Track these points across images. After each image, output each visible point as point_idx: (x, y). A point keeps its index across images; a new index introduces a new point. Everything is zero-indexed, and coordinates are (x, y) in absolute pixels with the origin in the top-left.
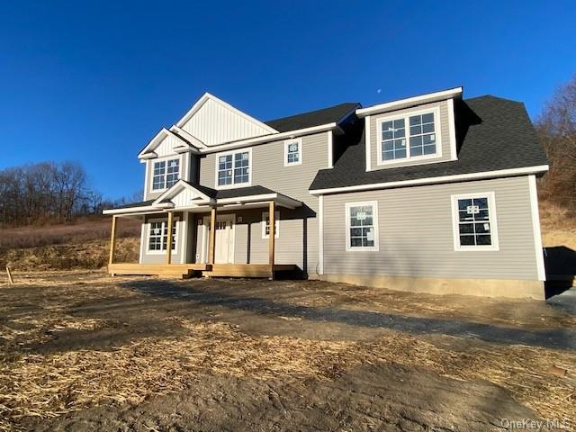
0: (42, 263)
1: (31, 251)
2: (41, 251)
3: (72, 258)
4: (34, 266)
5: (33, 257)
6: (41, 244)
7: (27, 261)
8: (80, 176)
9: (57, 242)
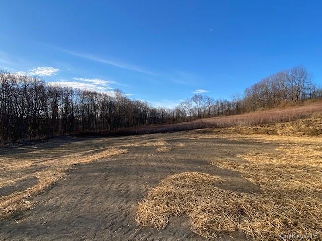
0: (298, 131)
1: (289, 123)
2: (295, 123)
3: (318, 128)
4: (293, 133)
5: (291, 127)
6: (294, 119)
7: (288, 129)
8: (304, 75)
9: (303, 117)
